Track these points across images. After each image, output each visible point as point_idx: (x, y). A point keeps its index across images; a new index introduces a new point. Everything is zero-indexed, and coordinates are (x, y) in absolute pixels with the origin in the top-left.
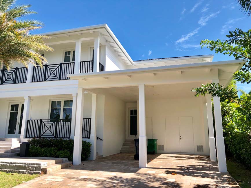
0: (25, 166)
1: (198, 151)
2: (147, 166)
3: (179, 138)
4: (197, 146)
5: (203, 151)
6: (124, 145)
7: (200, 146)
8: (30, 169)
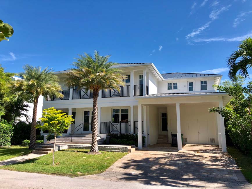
0: (119, 148)
1: (211, 142)
2: (182, 149)
3: (198, 133)
4: (211, 139)
5: (214, 142)
6: (158, 138)
7: (212, 139)
8: (122, 150)
